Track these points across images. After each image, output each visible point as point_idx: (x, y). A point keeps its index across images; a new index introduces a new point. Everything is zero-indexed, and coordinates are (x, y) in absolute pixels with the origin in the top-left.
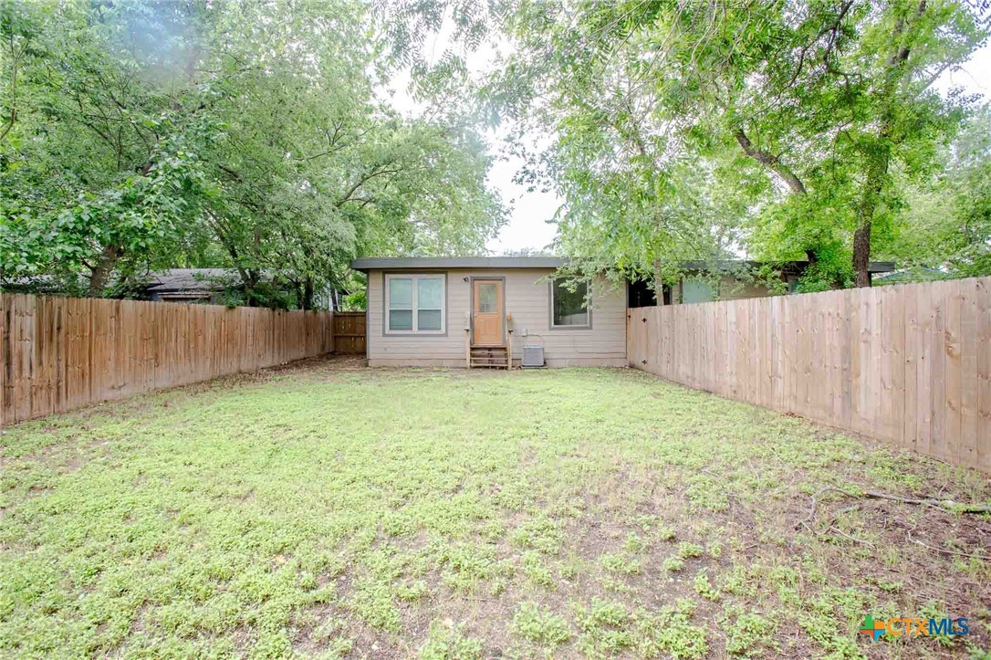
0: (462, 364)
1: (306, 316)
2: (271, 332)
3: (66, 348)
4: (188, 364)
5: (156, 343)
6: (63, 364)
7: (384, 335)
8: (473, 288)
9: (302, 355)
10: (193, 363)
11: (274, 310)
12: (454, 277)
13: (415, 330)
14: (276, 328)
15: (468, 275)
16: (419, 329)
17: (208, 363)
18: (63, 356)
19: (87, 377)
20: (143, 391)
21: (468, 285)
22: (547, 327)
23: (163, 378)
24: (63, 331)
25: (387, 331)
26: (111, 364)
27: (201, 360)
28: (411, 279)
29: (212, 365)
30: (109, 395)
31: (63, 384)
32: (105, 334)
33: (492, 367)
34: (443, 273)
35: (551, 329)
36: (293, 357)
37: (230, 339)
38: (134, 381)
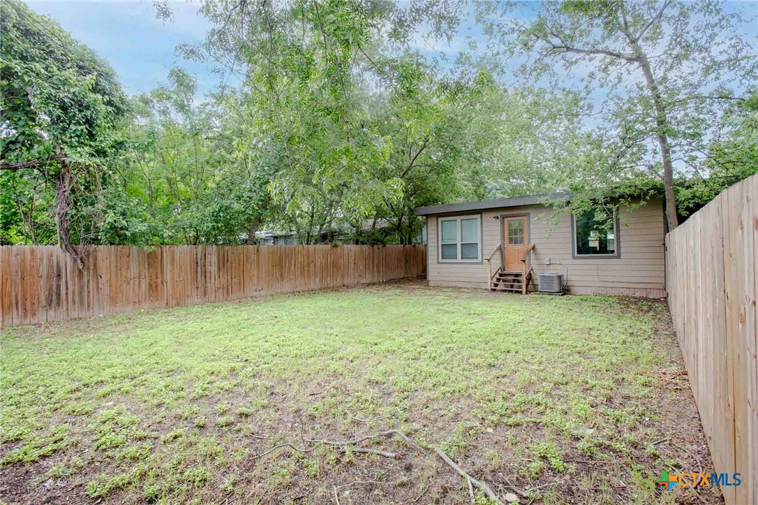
0: (484, 286)
1: (404, 249)
2: (371, 261)
3: (231, 269)
4: (303, 281)
5: (281, 267)
6: (230, 277)
7: (438, 263)
8: (503, 224)
9: (402, 276)
10: (306, 279)
11: (373, 246)
12: (486, 216)
13: (459, 259)
14: (375, 259)
15: (498, 214)
16: (462, 258)
17: (318, 280)
18: (229, 274)
19: (242, 285)
20: (272, 293)
21: (498, 222)
22: (571, 256)
23: (287, 286)
24: (230, 262)
25: (440, 260)
26: (255, 278)
27: (312, 278)
28: (455, 220)
29: (321, 280)
30: (255, 294)
31: (230, 287)
32: (251, 263)
33: (509, 291)
34: (478, 213)
35: (574, 258)
36: (392, 277)
37: (335, 265)
38: (268, 288)
